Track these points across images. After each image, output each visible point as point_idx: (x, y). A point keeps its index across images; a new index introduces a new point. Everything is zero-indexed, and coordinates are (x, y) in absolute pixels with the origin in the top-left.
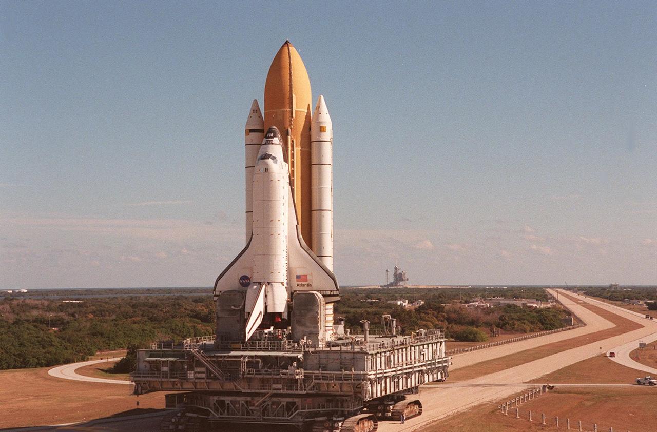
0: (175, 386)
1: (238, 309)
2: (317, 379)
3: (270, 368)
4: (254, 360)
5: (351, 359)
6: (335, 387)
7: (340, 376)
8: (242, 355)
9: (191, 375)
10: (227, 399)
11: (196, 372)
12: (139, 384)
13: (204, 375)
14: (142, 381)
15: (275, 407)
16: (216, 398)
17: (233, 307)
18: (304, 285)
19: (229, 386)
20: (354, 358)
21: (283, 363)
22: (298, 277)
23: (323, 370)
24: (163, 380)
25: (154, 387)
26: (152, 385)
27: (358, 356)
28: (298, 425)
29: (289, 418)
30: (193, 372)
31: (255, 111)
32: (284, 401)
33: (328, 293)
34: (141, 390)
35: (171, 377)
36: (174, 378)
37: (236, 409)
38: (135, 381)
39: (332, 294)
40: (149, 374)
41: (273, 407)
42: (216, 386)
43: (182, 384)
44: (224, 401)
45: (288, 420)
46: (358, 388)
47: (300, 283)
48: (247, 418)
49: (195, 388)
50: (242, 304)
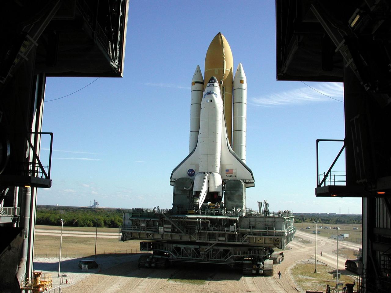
0: (149, 237)
1: (189, 189)
2: (249, 235)
3: (216, 226)
4: (205, 221)
5: (272, 222)
6: (260, 240)
7: (265, 233)
8: (197, 218)
9: (161, 229)
10: (182, 247)
11: (165, 228)
12: (125, 234)
13: (170, 230)
14: (126, 232)
15: (215, 253)
16: (174, 245)
17: (185, 188)
18: (230, 176)
19: (186, 238)
20: (275, 221)
21: (226, 223)
22: (227, 171)
23: (252, 229)
24: (142, 232)
25: (134, 237)
26: (133, 236)
27: (277, 220)
28: (231, 265)
29: (225, 260)
30: (162, 228)
31: (198, 72)
32: (222, 249)
33: (247, 181)
34: (126, 238)
35: (147, 231)
36: (149, 231)
37: (188, 253)
38: (122, 232)
39: (249, 182)
40: (132, 228)
41: (213, 252)
42: (177, 238)
43: (153, 235)
44: (180, 248)
45: (224, 261)
46: (277, 241)
47: (228, 174)
48: (196, 259)
49: (162, 238)
50: (191, 186)
